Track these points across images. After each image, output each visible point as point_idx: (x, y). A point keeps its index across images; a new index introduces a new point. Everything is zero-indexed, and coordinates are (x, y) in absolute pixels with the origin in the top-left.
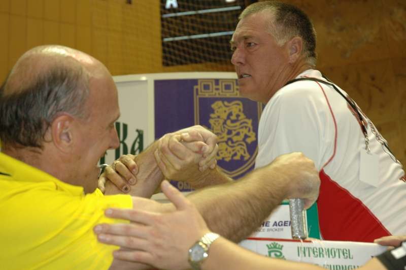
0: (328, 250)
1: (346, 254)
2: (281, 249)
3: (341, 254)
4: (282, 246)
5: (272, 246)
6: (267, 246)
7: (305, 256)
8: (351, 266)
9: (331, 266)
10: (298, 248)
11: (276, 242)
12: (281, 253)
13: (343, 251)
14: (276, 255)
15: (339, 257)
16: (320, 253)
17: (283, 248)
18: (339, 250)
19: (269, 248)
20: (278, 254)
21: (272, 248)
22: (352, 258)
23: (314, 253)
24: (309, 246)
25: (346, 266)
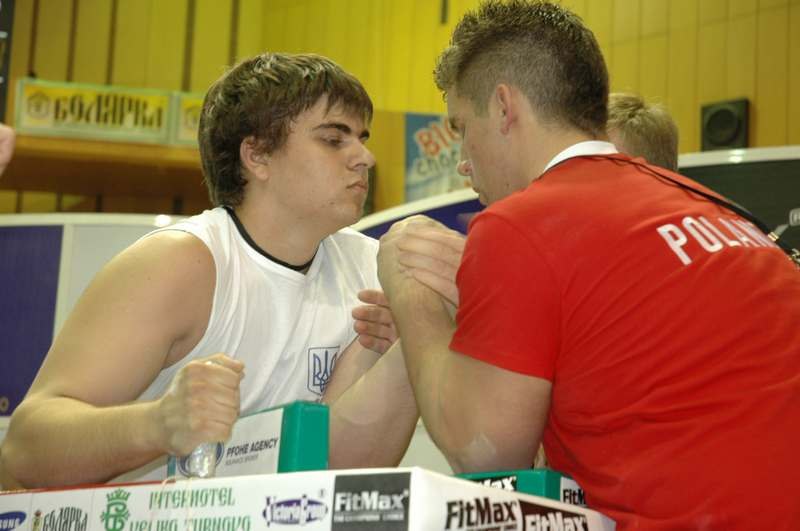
0: (197, 493)
1: (225, 497)
2: (126, 499)
3: (217, 497)
4: (129, 494)
5: (115, 495)
6: (108, 496)
7: (160, 507)
8: (228, 518)
9: (196, 521)
10: (152, 495)
11: (122, 488)
12: (125, 507)
13: (221, 491)
14: (117, 510)
15: (213, 503)
16: (183, 501)
17: (130, 499)
18: (214, 491)
19: (109, 500)
20: (121, 507)
21: (113, 499)
22: (234, 503)
23: (174, 500)
24: (168, 490)
25: (220, 520)
